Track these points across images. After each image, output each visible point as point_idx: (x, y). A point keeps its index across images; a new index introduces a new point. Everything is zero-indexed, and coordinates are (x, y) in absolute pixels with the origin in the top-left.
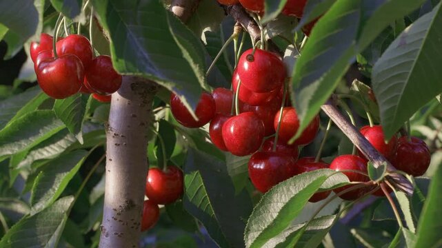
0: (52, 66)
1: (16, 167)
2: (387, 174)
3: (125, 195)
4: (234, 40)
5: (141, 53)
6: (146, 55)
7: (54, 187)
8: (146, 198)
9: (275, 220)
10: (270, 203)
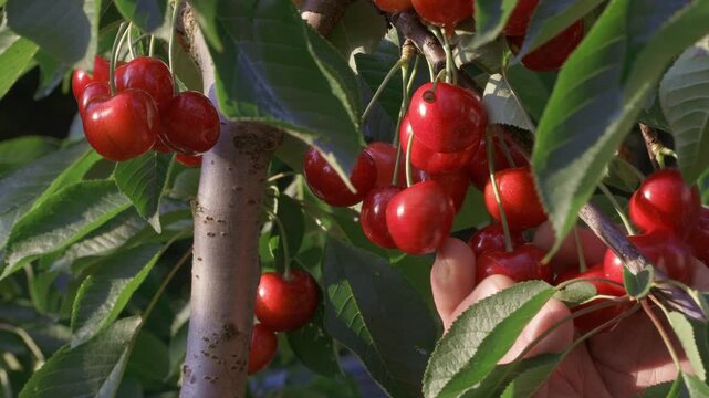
0: (108, 107)
1: (49, 268)
2: (653, 284)
3: (223, 316)
4: (403, 69)
5: (261, 86)
6: (269, 89)
7: (108, 301)
8: (257, 322)
9: (472, 361)
10: (464, 332)
